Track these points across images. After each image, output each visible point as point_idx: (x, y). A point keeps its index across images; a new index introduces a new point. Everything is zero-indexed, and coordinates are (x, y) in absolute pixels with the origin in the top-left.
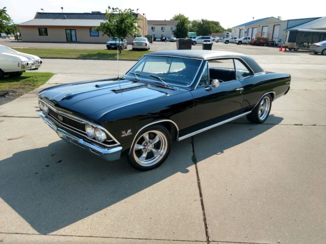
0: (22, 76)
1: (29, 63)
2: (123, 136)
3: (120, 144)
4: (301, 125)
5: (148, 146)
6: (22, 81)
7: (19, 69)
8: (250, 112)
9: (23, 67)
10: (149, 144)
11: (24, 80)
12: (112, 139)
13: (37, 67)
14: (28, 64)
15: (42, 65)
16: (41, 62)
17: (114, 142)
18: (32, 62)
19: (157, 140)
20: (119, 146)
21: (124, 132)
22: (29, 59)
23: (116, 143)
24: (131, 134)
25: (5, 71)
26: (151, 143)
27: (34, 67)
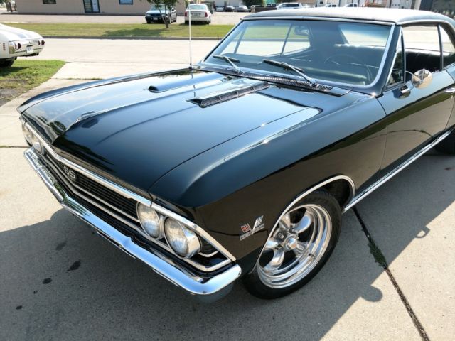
1: (21, 44)
2: (243, 237)
3: (234, 259)
6: (12, 76)
7: (6, 55)
9: (12, 50)
10: (289, 235)
11: (15, 74)
13: (36, 51)
14: (20, 46)
15: (45, 47)
16: (43, 43)
17: (220, 258)
18: (27, 43)
19: (306, 222)
20: (233, 264)
22: (22, 36)
23: (225, 258)
26: (294, 233)
27: (31, 51)
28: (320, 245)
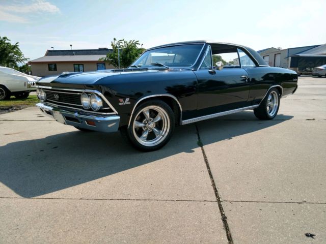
2: (120, 104)
3: (117, 113)
4: (314, 119)
5: (149, 124)
8: (257, 105)
9: (29, 86)
10: (150, 122)
12: (109, 107)
14: (34, 84)
17: (111, 111)
19: (158, 119)
20: (117, 115)
21: (121, 100)
22: (36, 79)
23: (113, 112)
24: (129, 103)
25: (12, 91)
26: (153, 121)
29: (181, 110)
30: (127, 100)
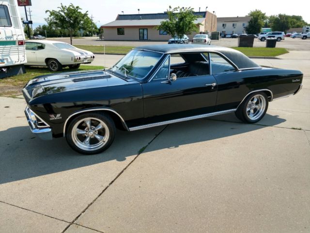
0: (79, 68)
1: (81, 57)
2: (52, 119)
3: (49, 126)
4: (300, 129)
5: (89, 132)
7: (72, 63)
9: (76, 60)
10: (90, 130)
12: (41, 121)
13: (89, 61)
14: (80, 58)
15: (95, 59)
16: (94, 57)
17: (43, 124)
18: (84, 57)
19: (100, 127)
20: (49, 128)
21: (52, 116)
22: (82, 54)
23: (45, 125)
24: (61, 118)
25: (63, 64)
26: (94, 130)
27: (86, 61)
28: (106, 138)
29: (123, 121)
30: (58, 115)
